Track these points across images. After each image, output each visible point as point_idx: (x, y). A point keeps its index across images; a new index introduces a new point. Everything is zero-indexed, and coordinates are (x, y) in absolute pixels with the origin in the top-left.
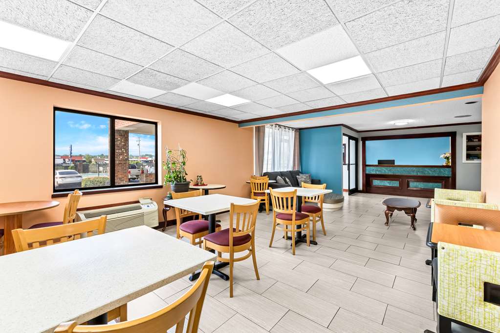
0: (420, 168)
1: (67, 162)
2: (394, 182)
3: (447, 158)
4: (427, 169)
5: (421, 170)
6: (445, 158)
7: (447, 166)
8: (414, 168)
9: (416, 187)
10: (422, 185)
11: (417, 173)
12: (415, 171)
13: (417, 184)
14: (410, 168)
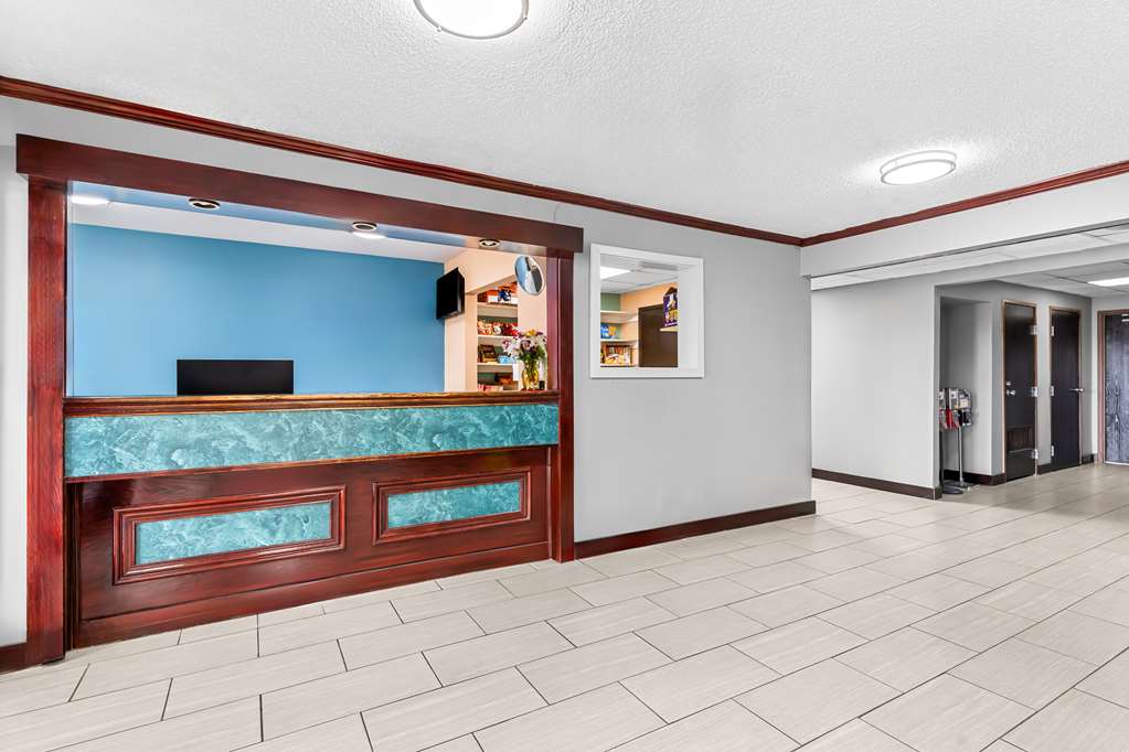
2: (299, 510)
4: (472, 415)
5: (447, 424)
8: (416, 414)
9: (420, 518)
10: (444, 503)
11: (431, 439)
12: (421, 431)
13: (425, 505)
14: (397, 411)
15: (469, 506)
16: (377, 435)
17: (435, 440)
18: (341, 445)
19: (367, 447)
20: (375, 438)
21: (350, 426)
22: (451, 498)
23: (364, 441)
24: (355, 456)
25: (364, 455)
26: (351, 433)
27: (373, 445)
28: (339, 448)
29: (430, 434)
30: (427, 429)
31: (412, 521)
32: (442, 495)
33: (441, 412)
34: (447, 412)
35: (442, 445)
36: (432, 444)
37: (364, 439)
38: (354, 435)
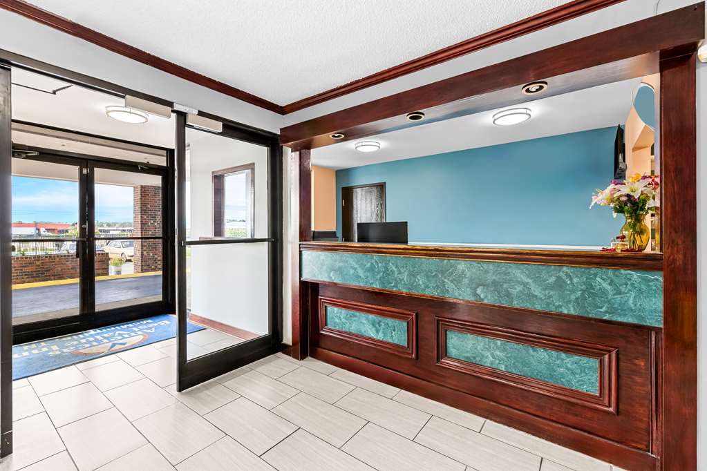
0: (490, 266)
1: (42, 232)
2: (390, 321)
3: (633, 207)
4: (519, 272)
5: (490, 278)
6: (620, 210)
7: (634, 260)
8: (462, 265)
9: (474, 358)
10: (498, 353)
11: (475, 290)
12: (466, 281)
13: (479, 348)
14: (445, 261)
15: (525, 364)
16: (431, 279)
17: (479, 291)
18: (407, 283)
19: (423, 286)
20: (429, 281)
21: (411, 269)
22: (505, 350)
23: (421, 282)
24: (415, 292)
25: (421, 293)
26: (412, 275)
27: (427, 286)
28: (405, 284)
29: (474, 286)
30: (471, 280)
31: (467, 358)
32: (496, 344)
33: (485, 266)
34: (491, 266)
35: (486, 297)
36: (476, 294)
37: (421, 280)
38: (415, 276)
